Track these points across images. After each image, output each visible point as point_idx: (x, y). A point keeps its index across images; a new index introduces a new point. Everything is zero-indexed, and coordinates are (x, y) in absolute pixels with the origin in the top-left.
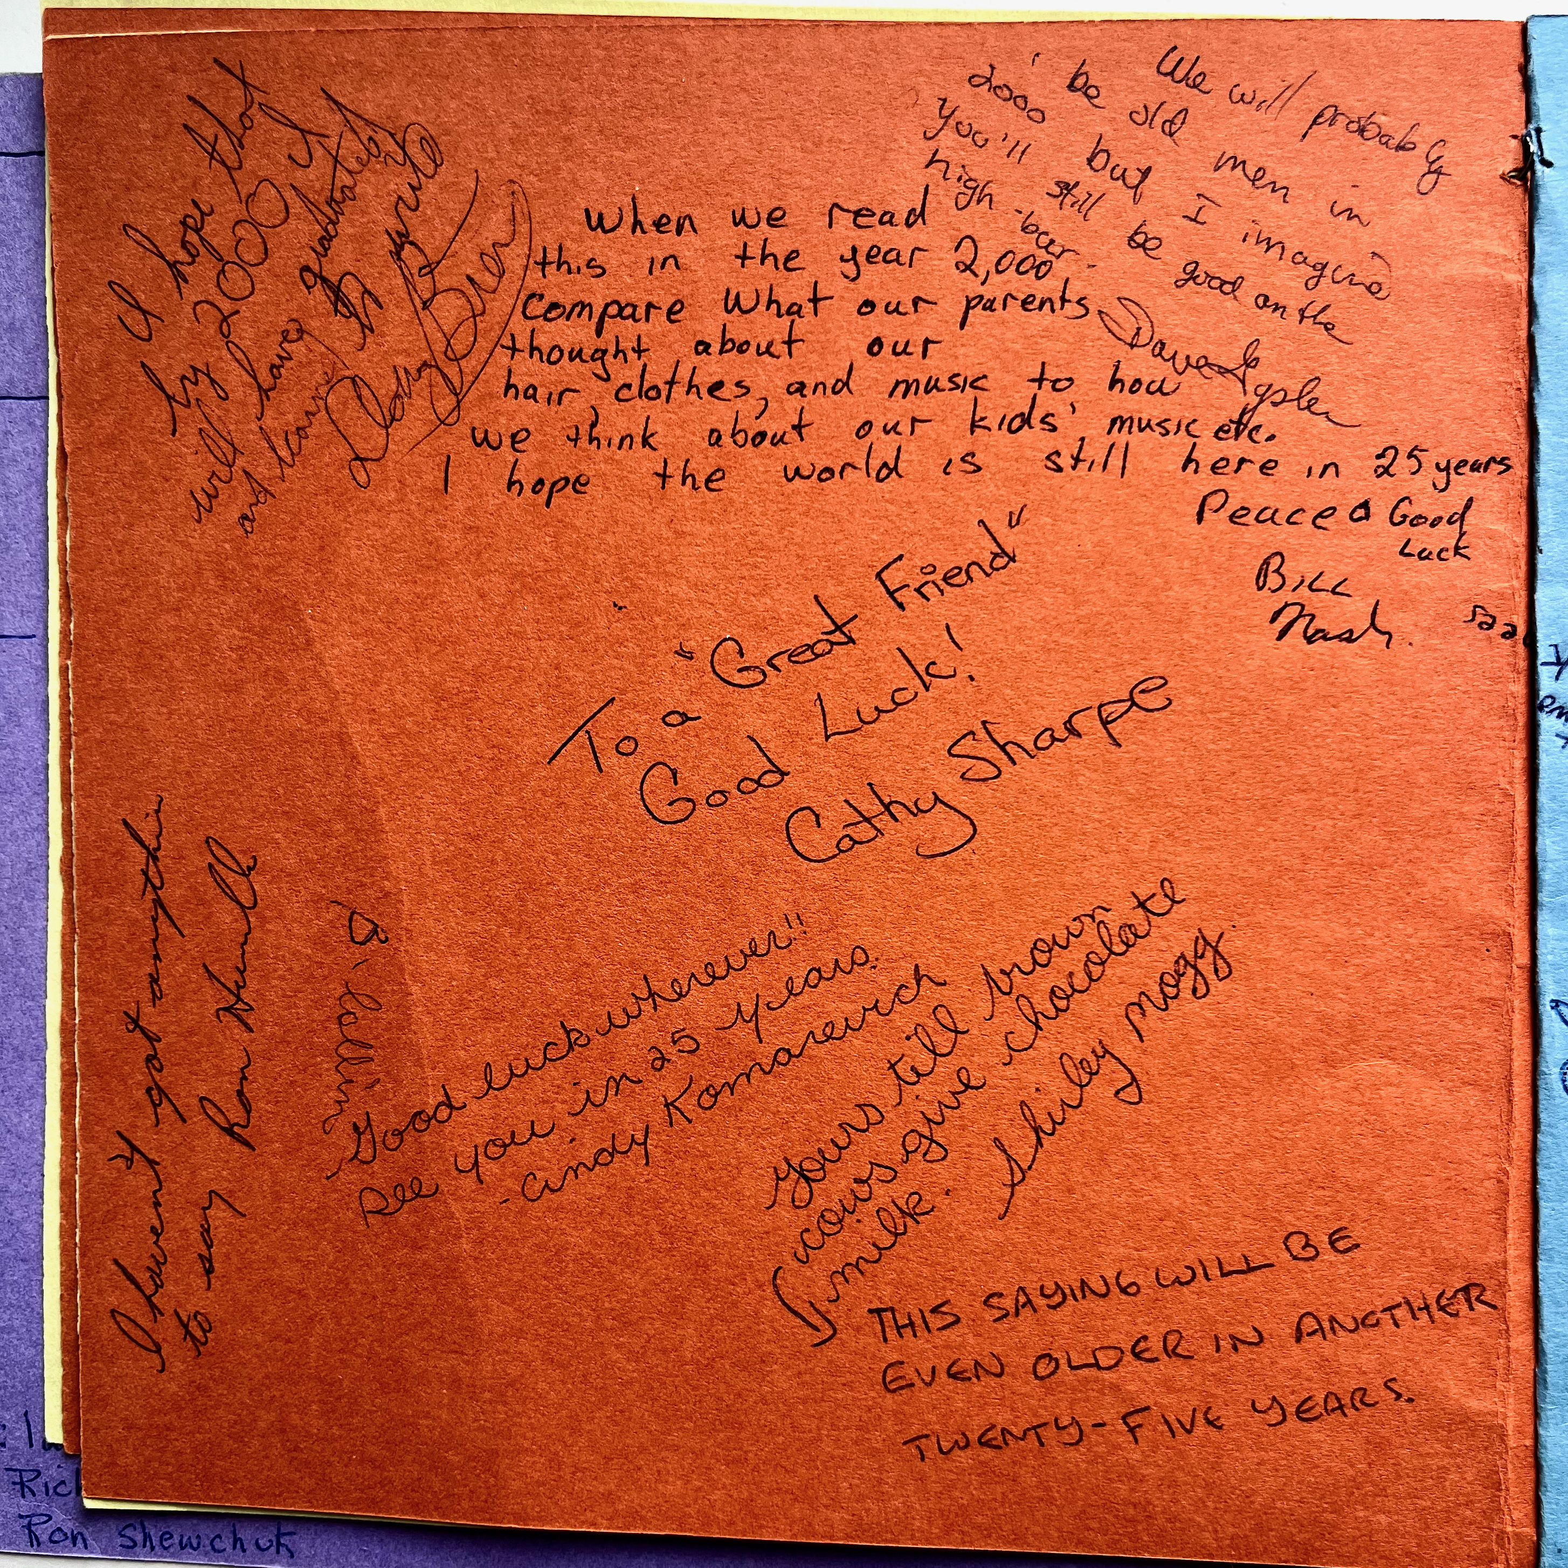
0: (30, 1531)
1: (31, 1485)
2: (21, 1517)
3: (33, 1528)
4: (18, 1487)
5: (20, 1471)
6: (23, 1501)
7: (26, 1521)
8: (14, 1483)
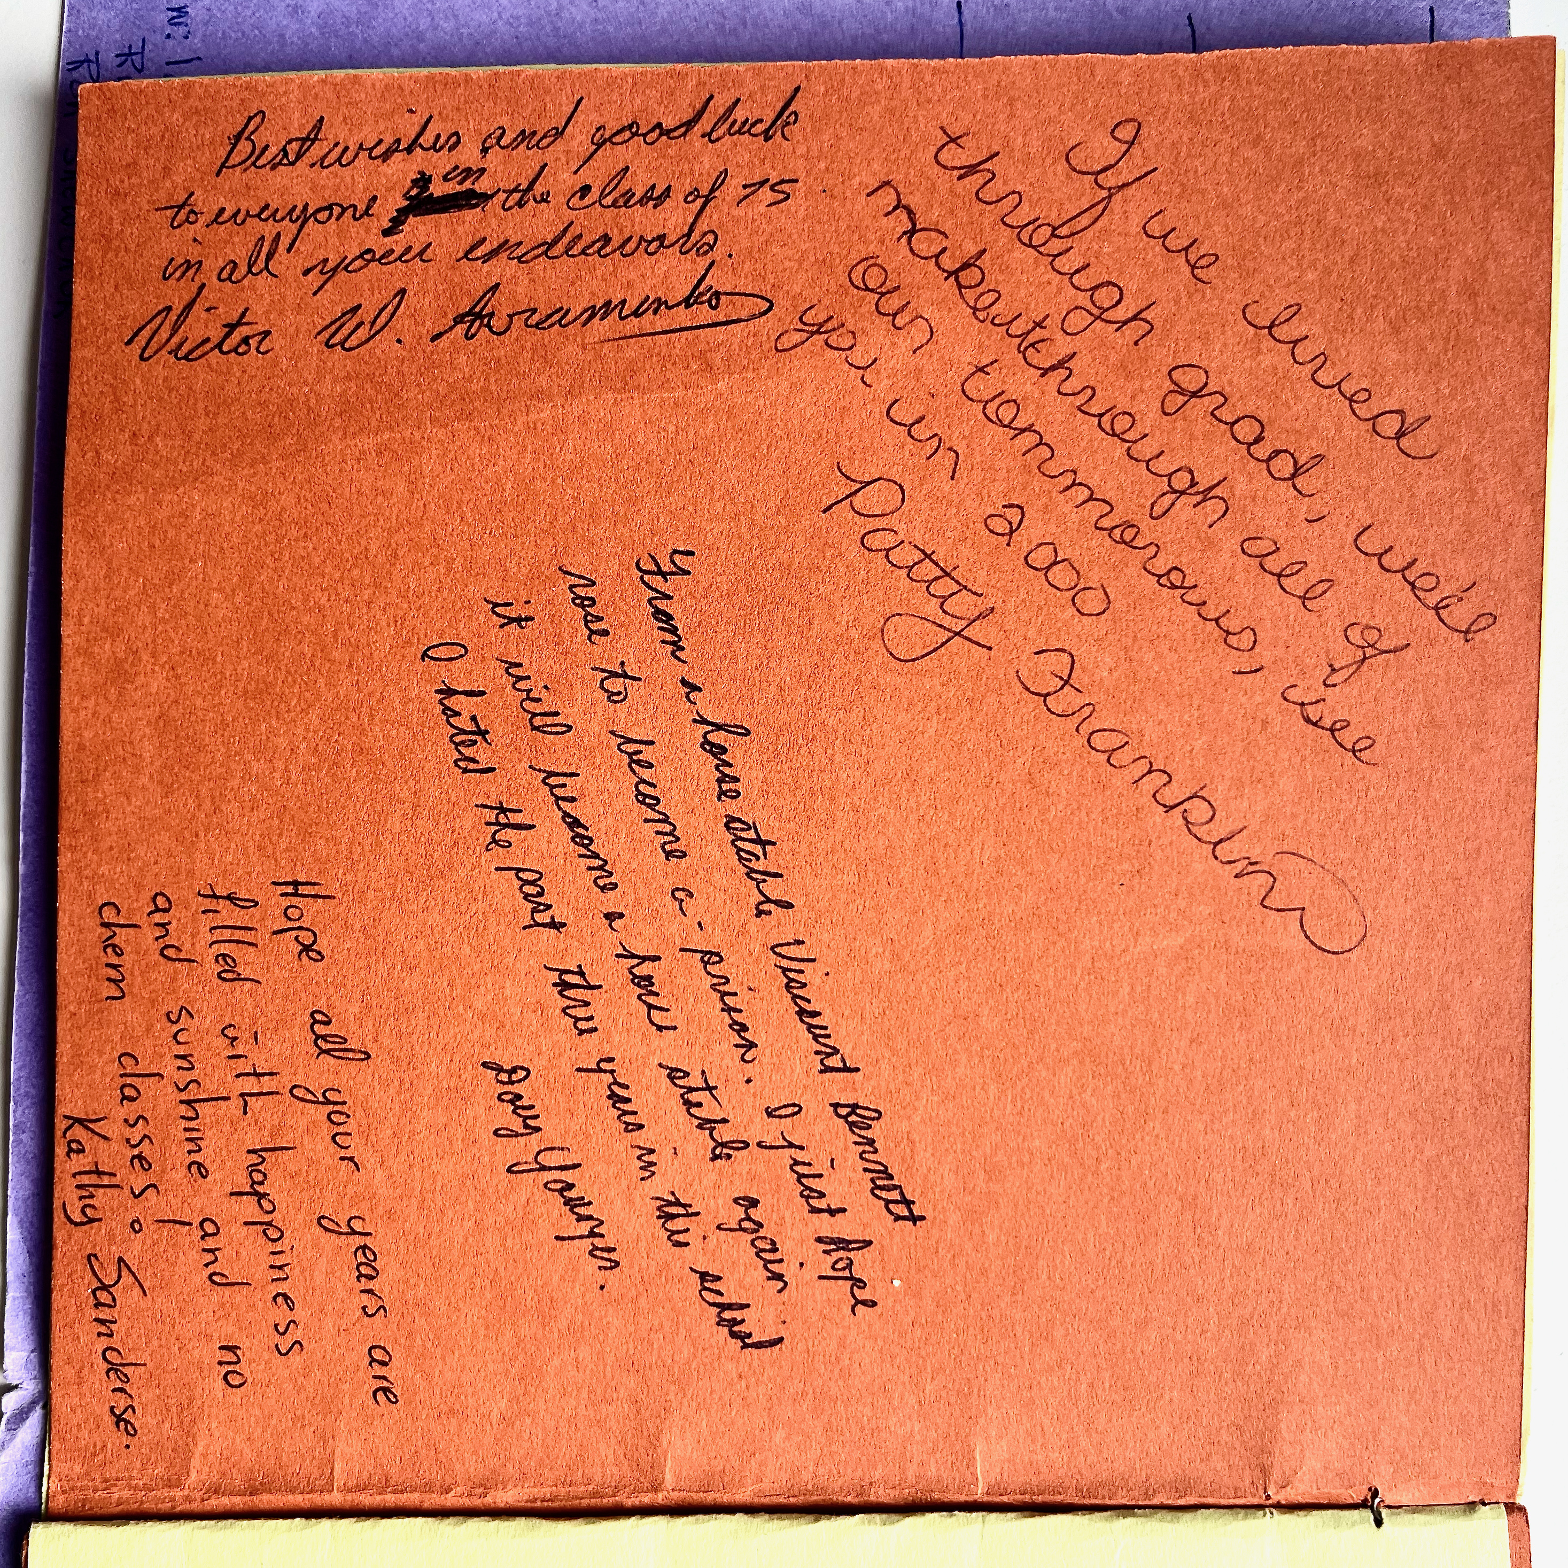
0: (82, 62)
1: (129, 63)
2: (97, 53)
3: (85, 65)
4: (127, 51)
5: (142, 53)
6: (112, 55)
7: (93, 58)
8: (130, 47)
